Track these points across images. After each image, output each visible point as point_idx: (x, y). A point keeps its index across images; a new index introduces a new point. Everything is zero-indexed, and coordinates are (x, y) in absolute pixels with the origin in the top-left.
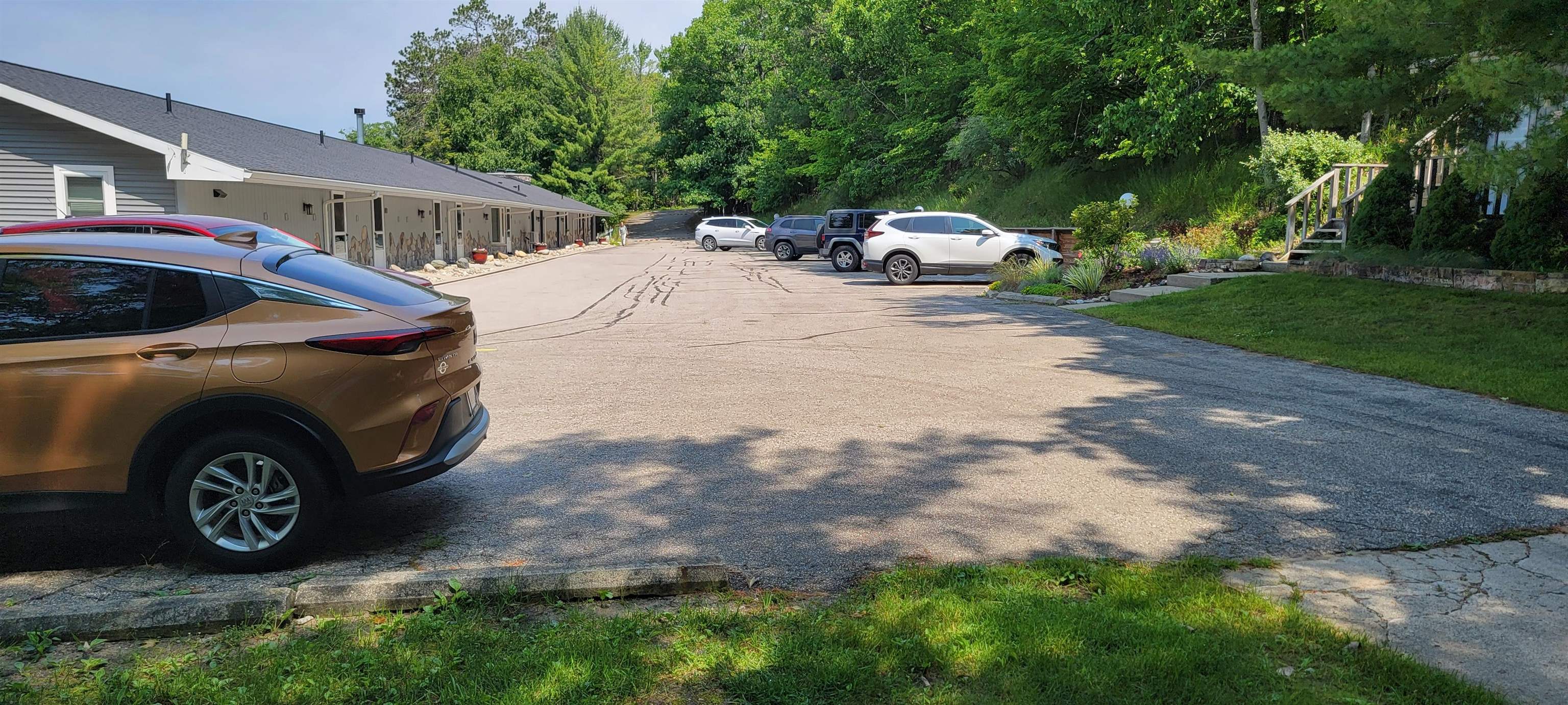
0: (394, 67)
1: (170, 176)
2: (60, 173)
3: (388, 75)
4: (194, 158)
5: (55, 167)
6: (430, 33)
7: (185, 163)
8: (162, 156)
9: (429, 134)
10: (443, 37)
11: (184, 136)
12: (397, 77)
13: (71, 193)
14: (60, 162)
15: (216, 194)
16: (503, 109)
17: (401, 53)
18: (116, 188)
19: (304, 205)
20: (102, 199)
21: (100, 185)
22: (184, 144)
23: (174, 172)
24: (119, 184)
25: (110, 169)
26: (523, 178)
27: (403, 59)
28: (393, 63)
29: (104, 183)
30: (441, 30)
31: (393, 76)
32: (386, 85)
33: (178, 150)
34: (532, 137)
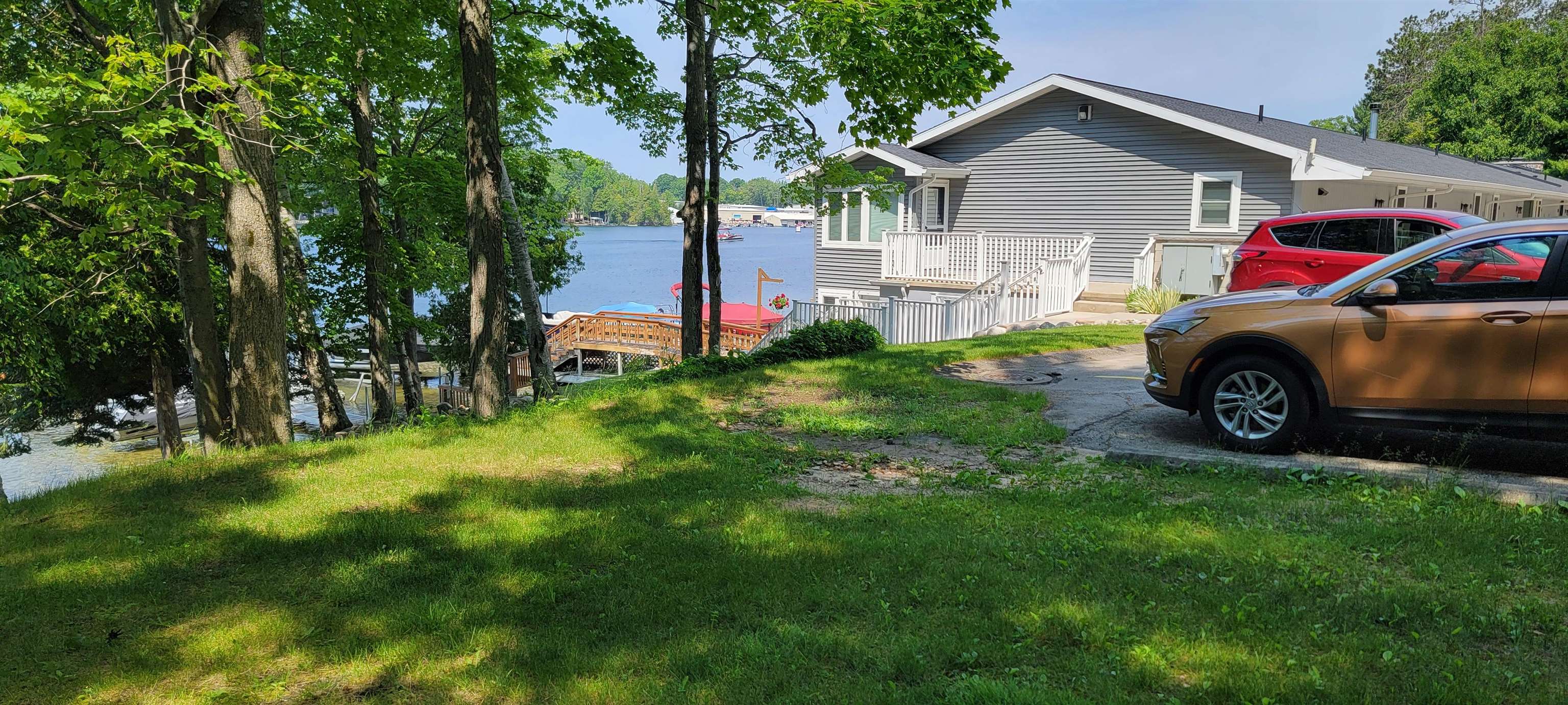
0: (1379, 57)
1: (1294, 177)
2: (1199, 179)
3: (1371, 66)
4: (1318, 160)
5: (1195, 174)
6: (1423, 15)
7: (1309, 165)
8: (1289, 160)
9: (1411, 125)
10: (1439, 18)
11: (1314, 141)
12: (1381, 68)
13: (1204, 197)
14: (1198, 170)
15: (1321, 192)
16: (1509, 94)
17: (1390, 42)
18: (1242, 189)
19: (1376, 201)
20: (1229, 199)
21: (1230, 188)
22: (1313, 149)
23: (1297, 175)
24: (1245, 186)
25: (1239, 174)
26: (1533, 167)
27: (1390, 47)
28: (1379, 53)
29: (1233, 186)
30: (1438, 10)
31: (1376, 67)
32: (1367, 77)
33: (1304, 154)
34: (1546, 119)
